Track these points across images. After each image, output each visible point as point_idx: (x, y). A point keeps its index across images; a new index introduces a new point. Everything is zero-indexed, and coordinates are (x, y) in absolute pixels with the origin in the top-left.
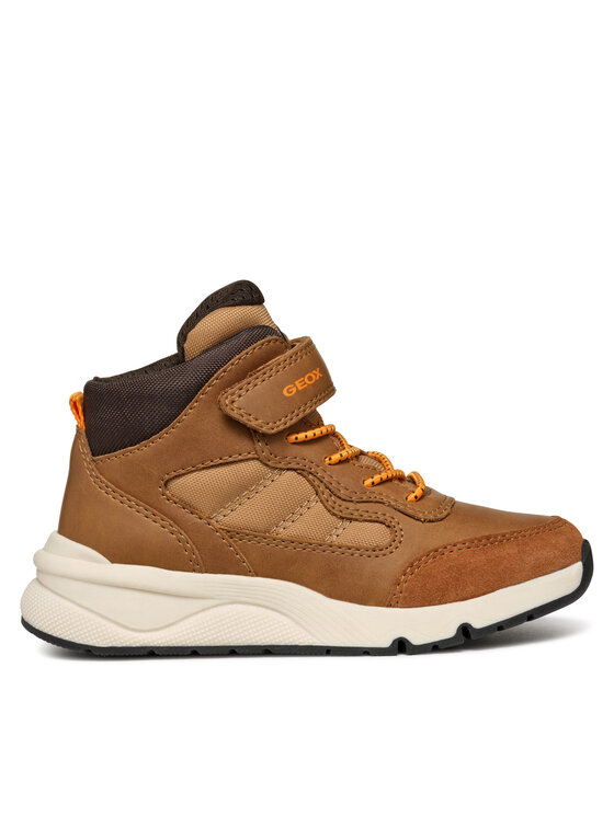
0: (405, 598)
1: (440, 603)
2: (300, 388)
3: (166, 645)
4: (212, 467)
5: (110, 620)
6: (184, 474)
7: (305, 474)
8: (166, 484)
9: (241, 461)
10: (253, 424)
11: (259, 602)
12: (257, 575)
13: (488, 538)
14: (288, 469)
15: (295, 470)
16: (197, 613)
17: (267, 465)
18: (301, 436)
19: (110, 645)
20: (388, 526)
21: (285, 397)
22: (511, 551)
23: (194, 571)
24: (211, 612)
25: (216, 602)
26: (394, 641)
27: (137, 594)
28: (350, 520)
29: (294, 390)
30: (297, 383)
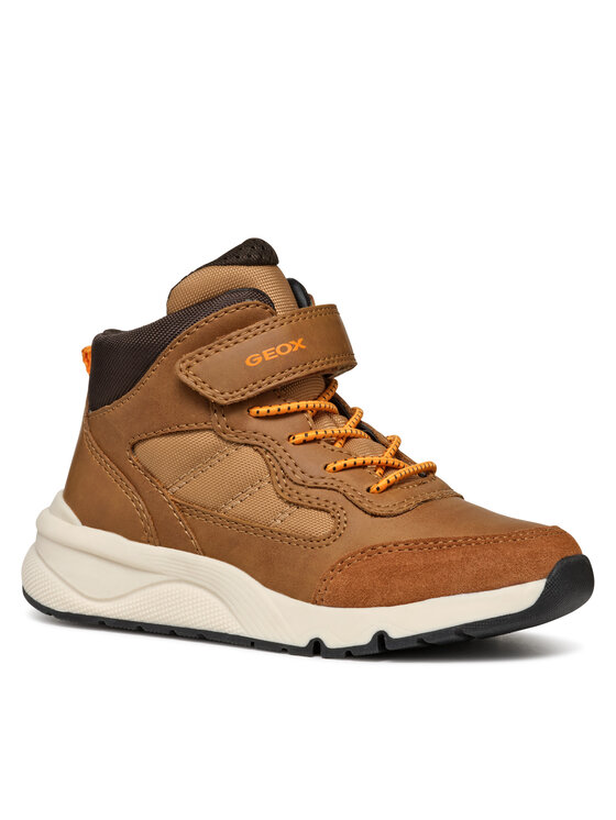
0: (329, 596)
1: (364, 606)
2: (267, 359)
3: (114, 617)
4: (170, 434)
5: (67, 584)
6: (147, 439)
7: (262, 451)
8: (133, 448)
9: (198, 430)
10: (207, 393)
11: (199, 582)
12: (205, 555)
13: (436, 541)
14: (246, 445)
15: (252, 446)
16: (145, 588)
17: (221, 438)
18: (263, 410)
19: (66, 611)
20: (333, 517)
21: (246, 367)
22: (454, 558)
23: (148, 542)
24: (158, 588)
25: (165, 578)
26: (311, 641)
27: (94, 561)
28: (298, 506)
29: (260, 360)
30: (264, 352)
